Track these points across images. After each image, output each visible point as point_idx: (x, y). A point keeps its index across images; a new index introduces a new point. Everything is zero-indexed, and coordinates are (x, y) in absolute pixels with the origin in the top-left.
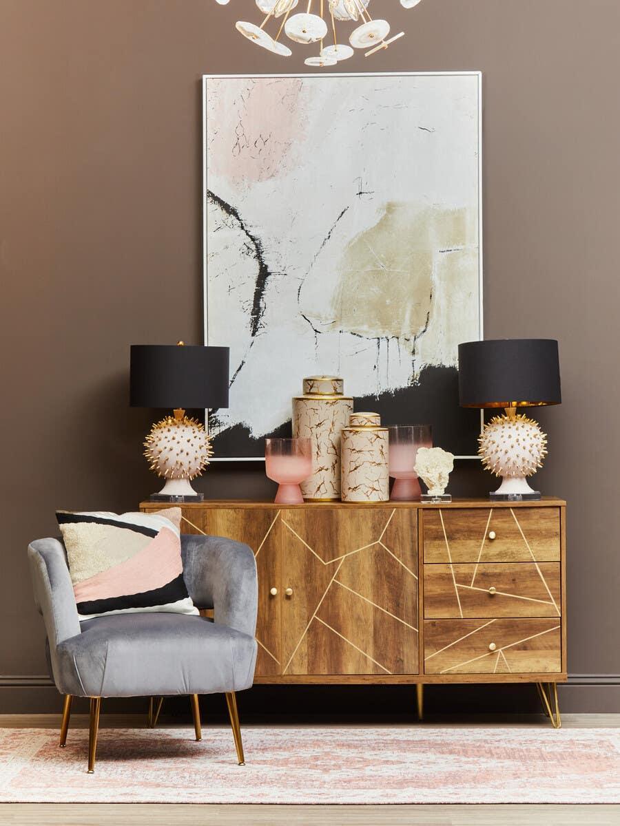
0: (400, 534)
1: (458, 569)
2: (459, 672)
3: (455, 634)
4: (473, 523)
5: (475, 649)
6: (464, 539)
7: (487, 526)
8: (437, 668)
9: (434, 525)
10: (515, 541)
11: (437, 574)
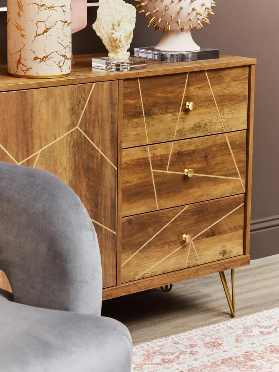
0: (100, 116)
1: (154, 151)
2: (153, 274)
3: (151, 230)
4: (171, 92)
5: (168, 243)
6: (161, 114)
7: (183, 96)
8: (132, 274)
9: (133, 99)
10: (208, 110)
11: (134, 161)
